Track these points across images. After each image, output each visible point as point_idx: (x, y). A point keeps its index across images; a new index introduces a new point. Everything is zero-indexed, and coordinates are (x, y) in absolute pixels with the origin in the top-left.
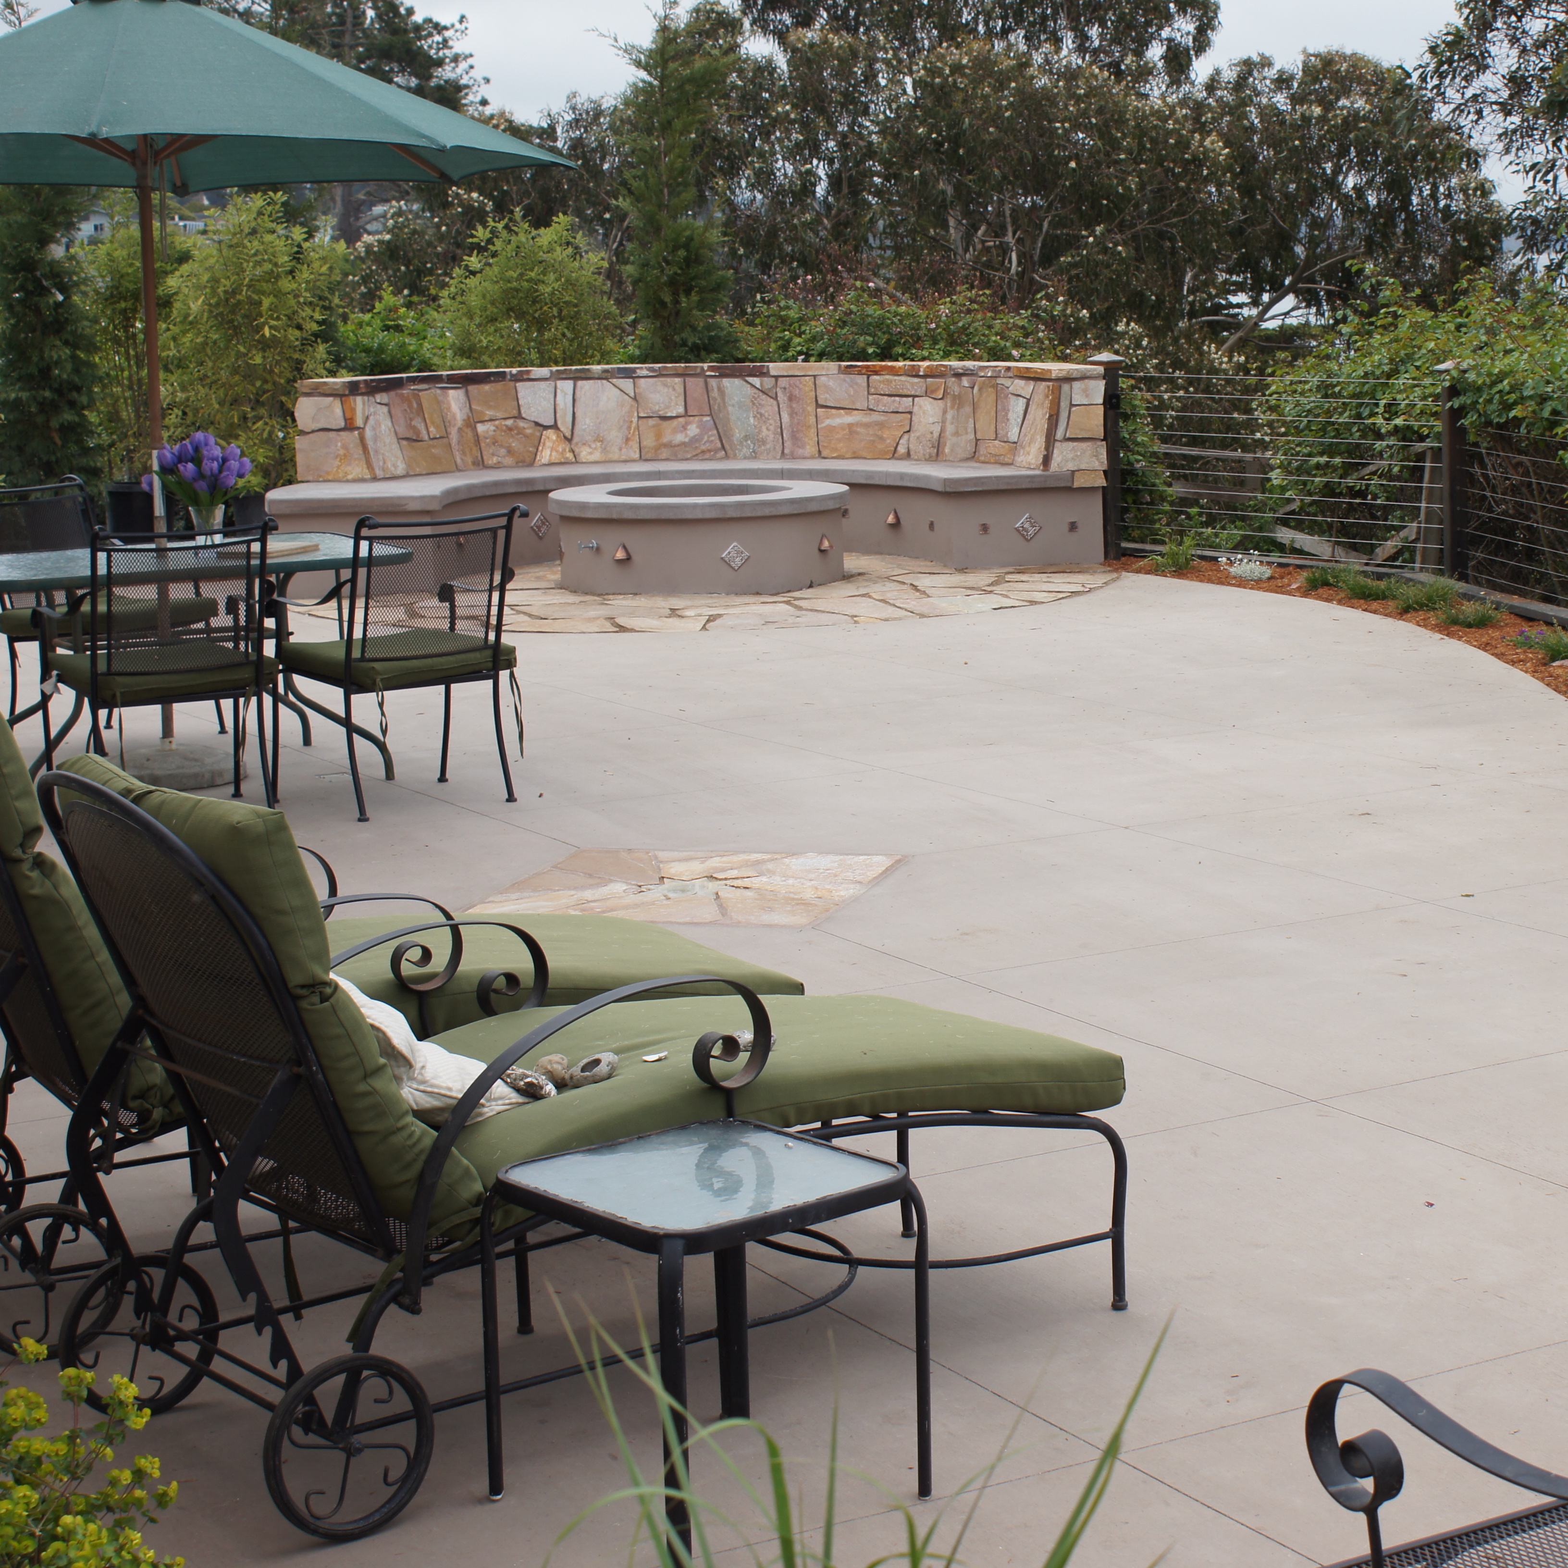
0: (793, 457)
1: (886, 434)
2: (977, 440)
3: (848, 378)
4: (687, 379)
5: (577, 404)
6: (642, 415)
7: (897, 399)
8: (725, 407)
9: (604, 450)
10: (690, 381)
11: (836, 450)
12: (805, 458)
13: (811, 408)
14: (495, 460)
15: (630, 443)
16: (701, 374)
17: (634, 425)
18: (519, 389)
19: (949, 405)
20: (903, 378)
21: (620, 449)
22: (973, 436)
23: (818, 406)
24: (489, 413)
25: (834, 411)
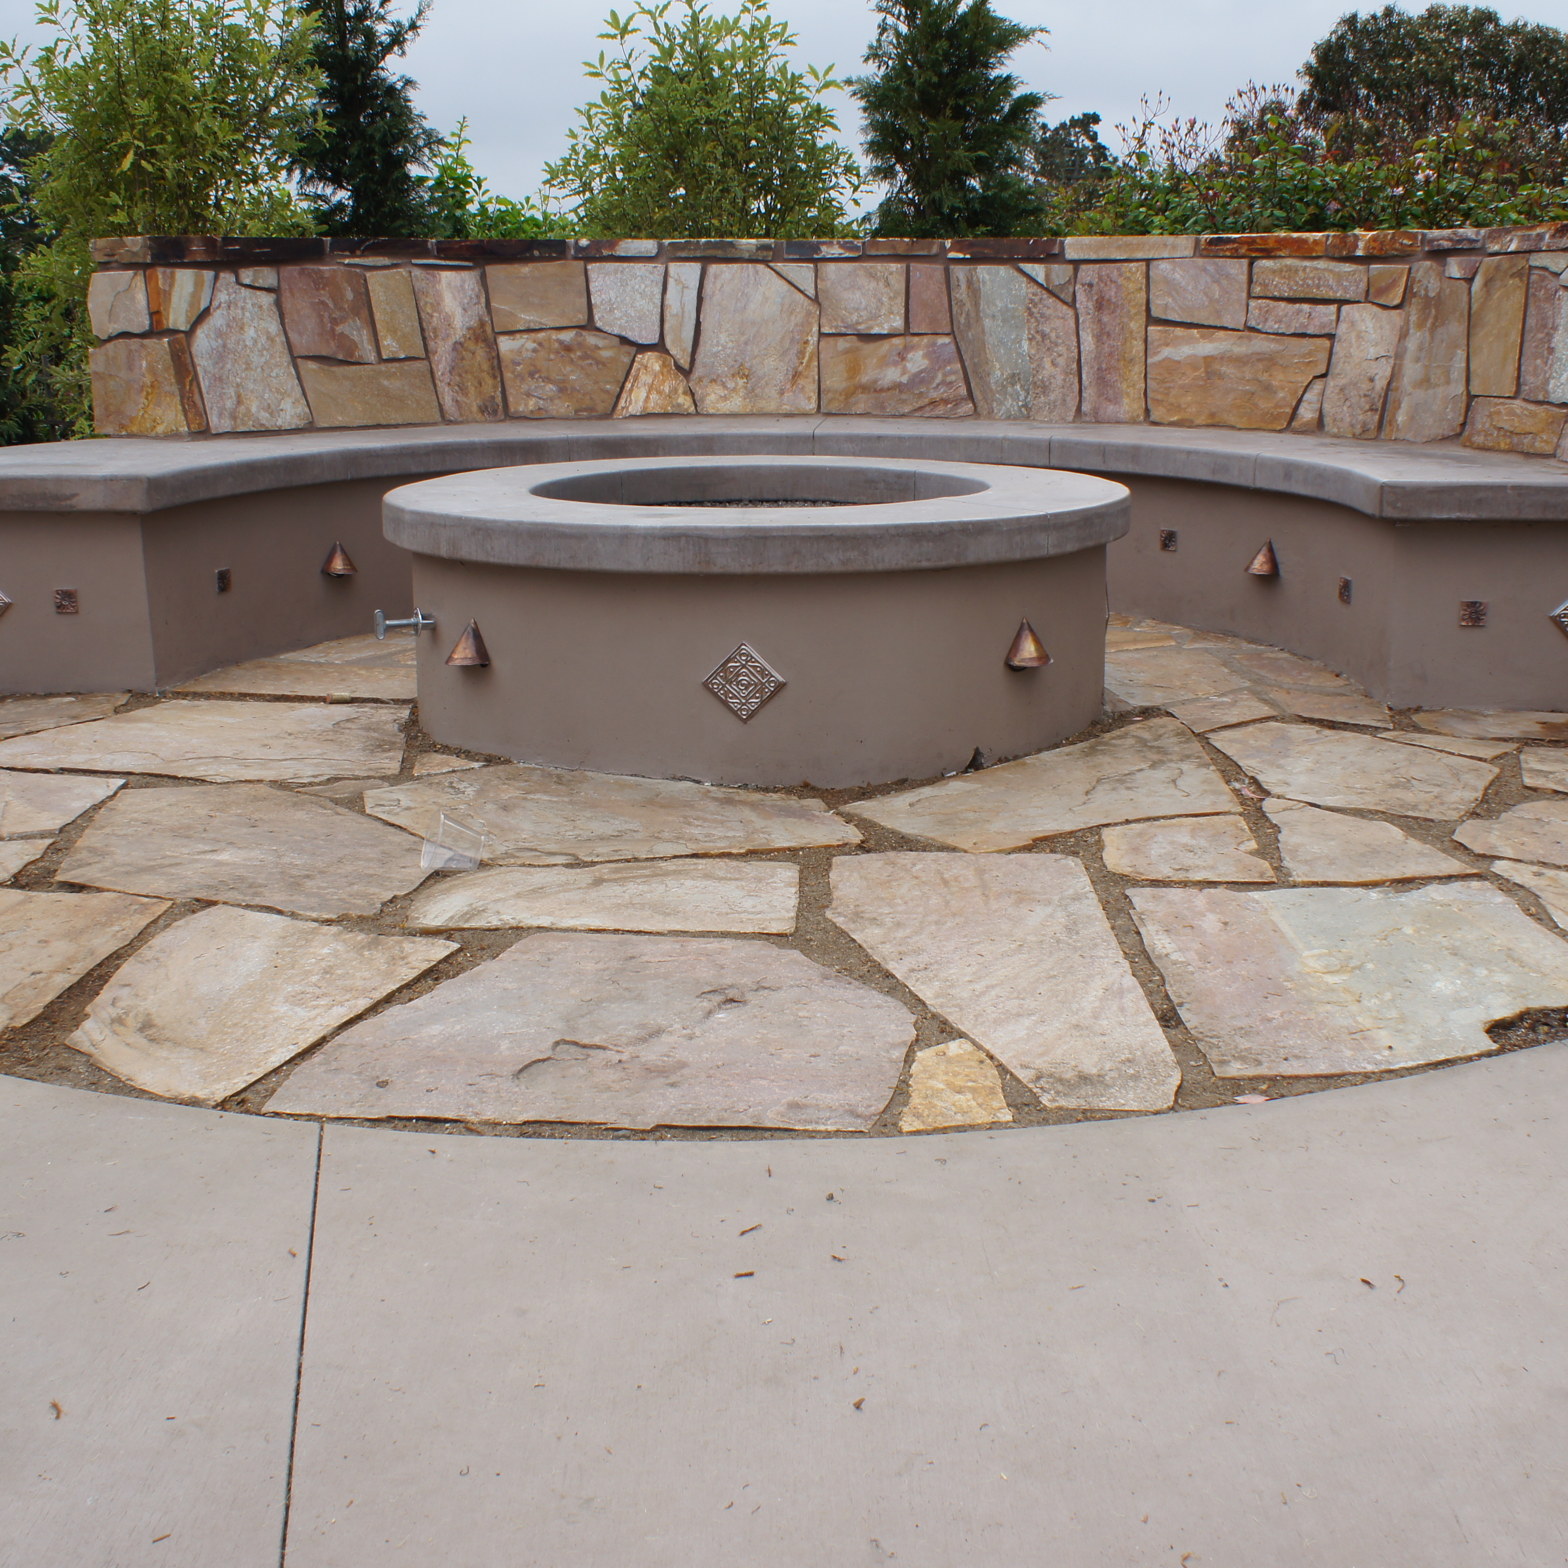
0: (1098, 420)
1: (1278, 379)
2: (1471, 397)
3: (1210, 265)
4: (913, 265)
5: (706, 307)
6: (826, 330)
7: (1306, 307)
8: (978, 319)
9: (751, 393)
10: (919, 269)
11: (1178, 408)
12: (1118, 422)
13: (1136, 325)
14: (532, 404)
15: (801, 382)
16: (939, 257)
17: (810, 349)
18: (592, 275)
19: (1413, 318)
20: (1321, 264)
21: (782, 393)
22: (1461, 389)
23: (1151, 320)
24: (527, 318)
25: (1179, 331)
